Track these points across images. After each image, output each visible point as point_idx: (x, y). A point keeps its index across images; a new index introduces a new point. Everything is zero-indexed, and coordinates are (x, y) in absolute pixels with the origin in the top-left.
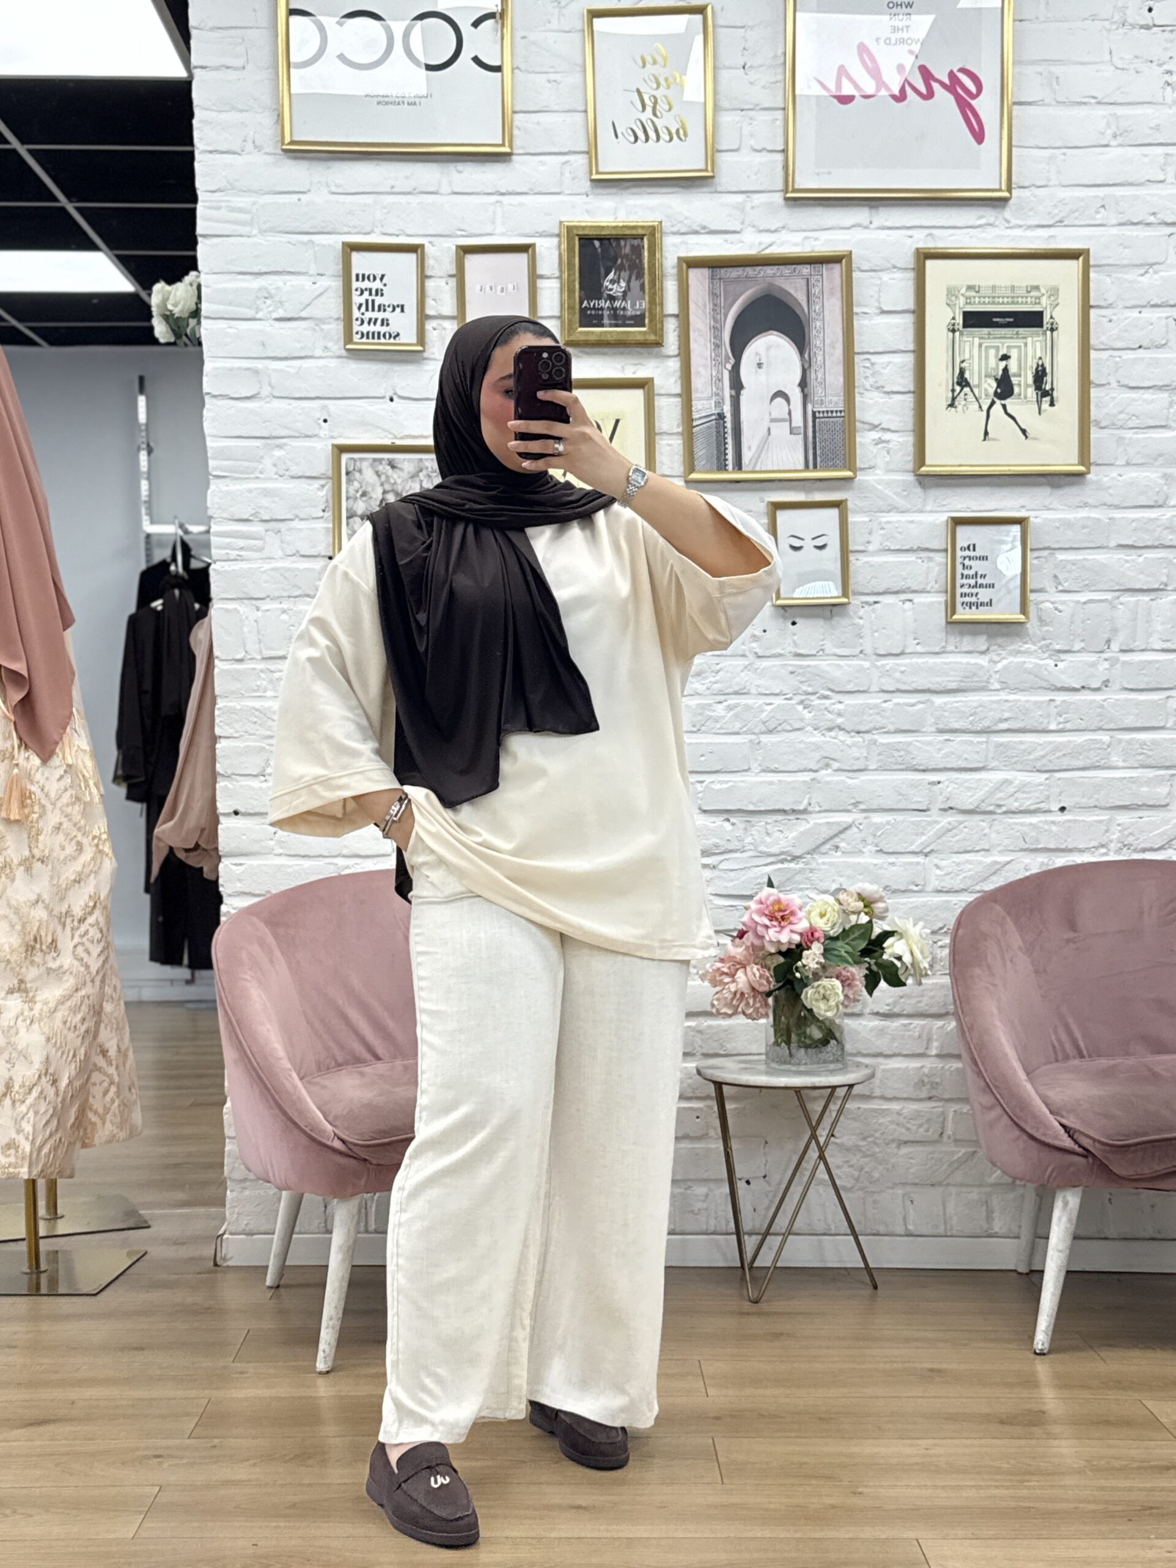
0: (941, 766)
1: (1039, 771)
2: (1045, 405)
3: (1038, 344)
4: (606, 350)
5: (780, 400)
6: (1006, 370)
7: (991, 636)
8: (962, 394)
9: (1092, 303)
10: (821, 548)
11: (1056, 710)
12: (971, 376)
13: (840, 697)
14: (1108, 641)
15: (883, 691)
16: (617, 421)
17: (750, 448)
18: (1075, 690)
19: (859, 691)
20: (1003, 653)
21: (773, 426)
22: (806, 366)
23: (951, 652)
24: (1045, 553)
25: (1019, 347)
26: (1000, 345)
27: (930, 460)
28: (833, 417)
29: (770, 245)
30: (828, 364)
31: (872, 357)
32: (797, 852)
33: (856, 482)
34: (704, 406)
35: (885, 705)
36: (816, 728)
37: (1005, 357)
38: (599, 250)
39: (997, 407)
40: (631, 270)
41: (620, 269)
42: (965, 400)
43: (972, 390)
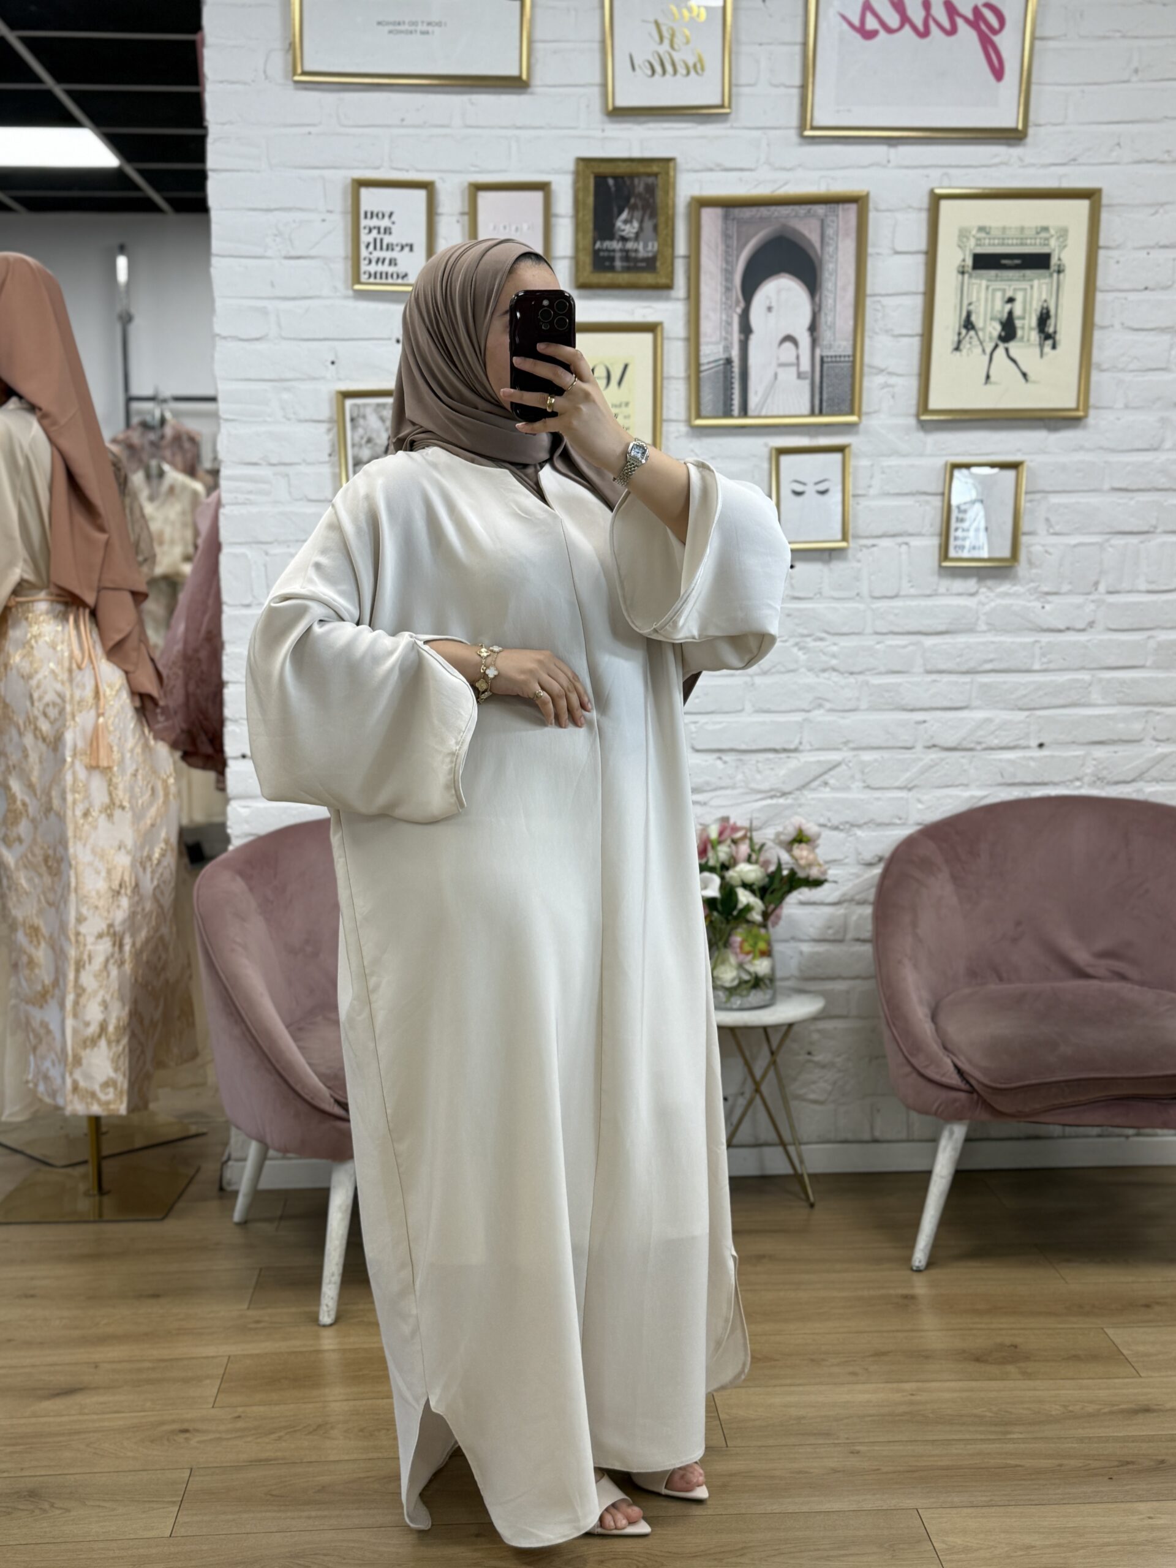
0: (927, 706)
1: (1021, 709)
2: (1047, 348)
3: (1044, 287)
4: (617, 293)
5: (788, 345)
6: (1010, 313)
7: (981, 581)
8: (967, 338)
9: (1102, 242)
10: (823, 493)
11: (1039, 652)
12: (978, 320)
13: (836, 639)
14: (1096, 584)
15: (877, 633)
16: (626, 367)
17: (756, 393)
18: (1060, 631)
19: (854, 633)
20: (992, 595)
21: (780, 371)
22: (817, 309)
23: (943, 595)
24: (1038, 496)
25: (1025, 290)
26: (1007, 287)
27: (933, 404)
28: (840, 362)
29: (786, 184)
30: (838, 307)
31: (883, 299)
32: (787, 789)
33: (861, 427)
34: (711, 351)
35: (878, 646)
36: (810, 670)
37: (1011, 300)
38: (613, 189)
39: (1000, 351)
40: (644, 209)
41: (633, 208)
42: (970, 343)
43: (977, 334)
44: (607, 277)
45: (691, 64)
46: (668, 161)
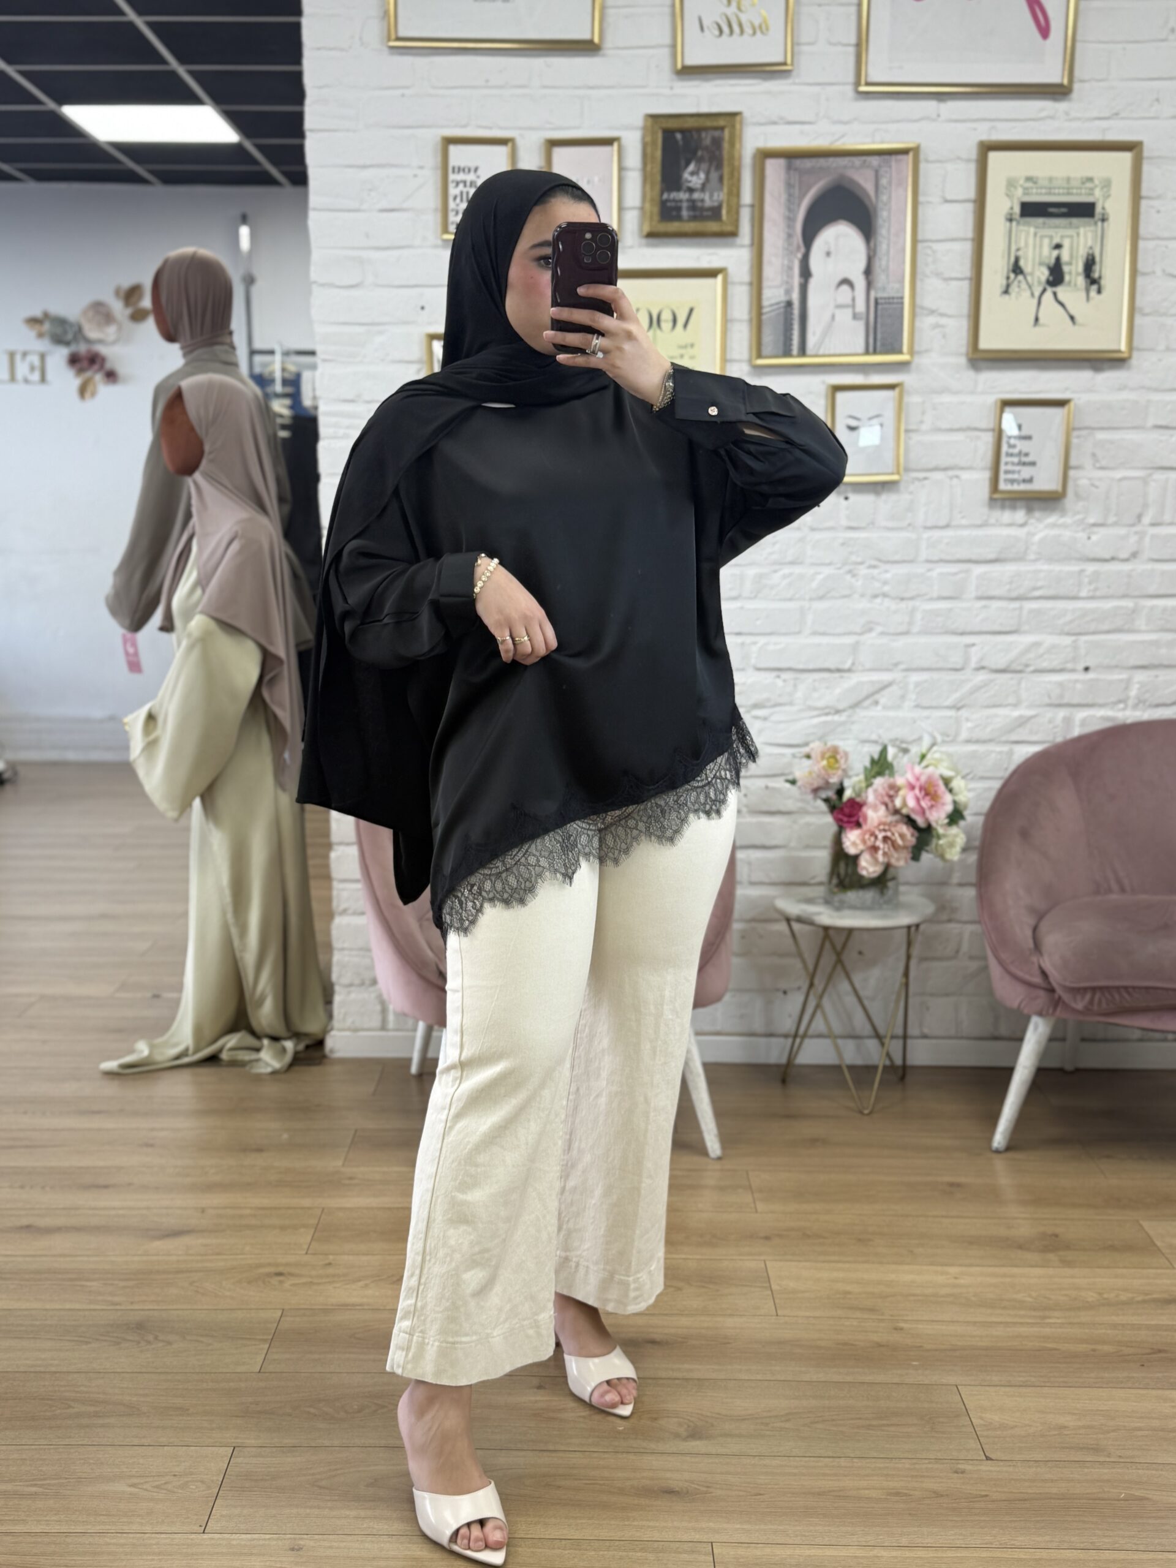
0: (977, 629)
1: (1068, 634)
2: (1093, 293)
3: (1090, 235)
4: (683, 240)
5: (845, 288)
6: (1058, 259)
7: (1030, 510)
8: (1016, 283)
9: (1144, 192)
11: (1086, 580)
12: (1026, 265)
13: (887, 567)
14: (1139, 517)
15: (928, 561)
16: (691, 311)
17: (814, 334)
18: (1105, 561)
19: (904, 562)
20: (1041, 526)
21: (838, 312)
22: (872, 254)
23: (993, 525)
24: (1084, 433)
25: (1071, 237)
26: (1054, 234)
27: (983, 344)
28: (893, 303)
29: (843, 136)
30: (892, 251)
31: (936, 246)
32: (841, 706)
33: (913, 366)
34: (773, 295)
35: (929, 574)
36: (862, 596)
37: (1058, 246)
38: (681, 143)
39: (1049, 294)
40: (711, 161)
41: (700, 161)
42: (1019, 287)
43: (1025, 278)
44: (674, 226)
45: (757, 23)
46: (733, 115)
